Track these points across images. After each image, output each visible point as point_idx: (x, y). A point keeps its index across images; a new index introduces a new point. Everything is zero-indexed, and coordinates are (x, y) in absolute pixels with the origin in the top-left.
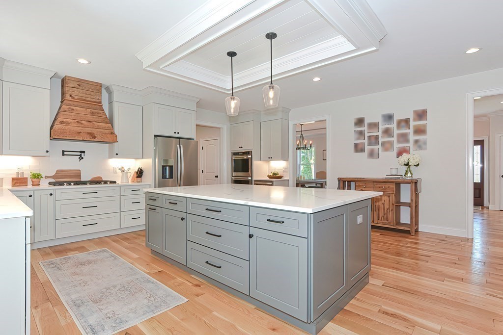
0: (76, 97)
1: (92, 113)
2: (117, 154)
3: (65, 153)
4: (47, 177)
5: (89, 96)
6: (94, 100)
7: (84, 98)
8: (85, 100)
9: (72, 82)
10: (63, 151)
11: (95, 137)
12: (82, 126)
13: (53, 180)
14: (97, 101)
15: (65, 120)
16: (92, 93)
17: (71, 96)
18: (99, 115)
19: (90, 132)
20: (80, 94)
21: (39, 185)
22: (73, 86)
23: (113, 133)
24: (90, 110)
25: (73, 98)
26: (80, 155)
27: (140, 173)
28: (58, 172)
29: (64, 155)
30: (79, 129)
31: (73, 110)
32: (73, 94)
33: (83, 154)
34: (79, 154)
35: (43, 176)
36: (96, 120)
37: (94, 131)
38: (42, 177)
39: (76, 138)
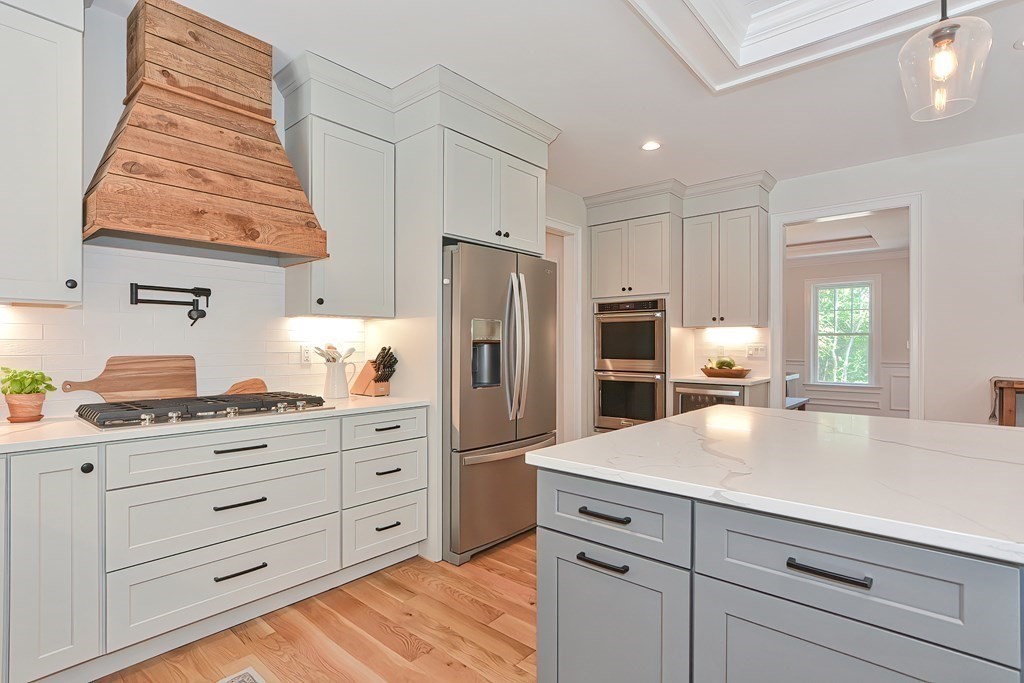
0: (185, 81)
1: (243, 148)
2: (320, 301)
3: (142, 294)
4: (70, 386)
5: (228, 84)
6: (246, 101)
7: (212, 89)
8: (216, 97)
9: (169, 18)
10: (135, 288)
11: (254, 236)
12: (208, 188)
13: (93, 398)
14: (258, 105)
15: (142, 159)
16: (240, 75)
17: (164, 73)
18: (266, 156)
19: (237, 212)
20: (200, 74)
21: (38, 418)
22: (173, 36)
23: (312, 225)
24: (233, 134)
25: (174, 83)
26: (195, 304)
27: (386, 365)
28: (113, 365)
29: (135, 300)
30: (198, 200)
31: (174, 125)
32: (172, 64)
33: (202, 300)
34: (190, 297)
35: (57, 383)
36: (255, 170)
37: (251, 210)
38: (50, 387)
39: (186, 235)
